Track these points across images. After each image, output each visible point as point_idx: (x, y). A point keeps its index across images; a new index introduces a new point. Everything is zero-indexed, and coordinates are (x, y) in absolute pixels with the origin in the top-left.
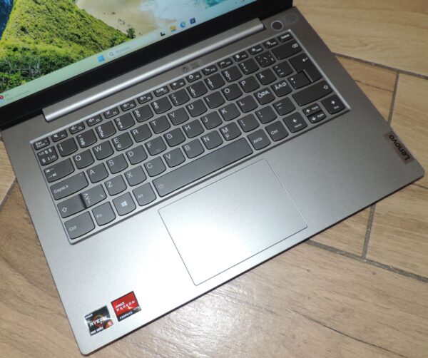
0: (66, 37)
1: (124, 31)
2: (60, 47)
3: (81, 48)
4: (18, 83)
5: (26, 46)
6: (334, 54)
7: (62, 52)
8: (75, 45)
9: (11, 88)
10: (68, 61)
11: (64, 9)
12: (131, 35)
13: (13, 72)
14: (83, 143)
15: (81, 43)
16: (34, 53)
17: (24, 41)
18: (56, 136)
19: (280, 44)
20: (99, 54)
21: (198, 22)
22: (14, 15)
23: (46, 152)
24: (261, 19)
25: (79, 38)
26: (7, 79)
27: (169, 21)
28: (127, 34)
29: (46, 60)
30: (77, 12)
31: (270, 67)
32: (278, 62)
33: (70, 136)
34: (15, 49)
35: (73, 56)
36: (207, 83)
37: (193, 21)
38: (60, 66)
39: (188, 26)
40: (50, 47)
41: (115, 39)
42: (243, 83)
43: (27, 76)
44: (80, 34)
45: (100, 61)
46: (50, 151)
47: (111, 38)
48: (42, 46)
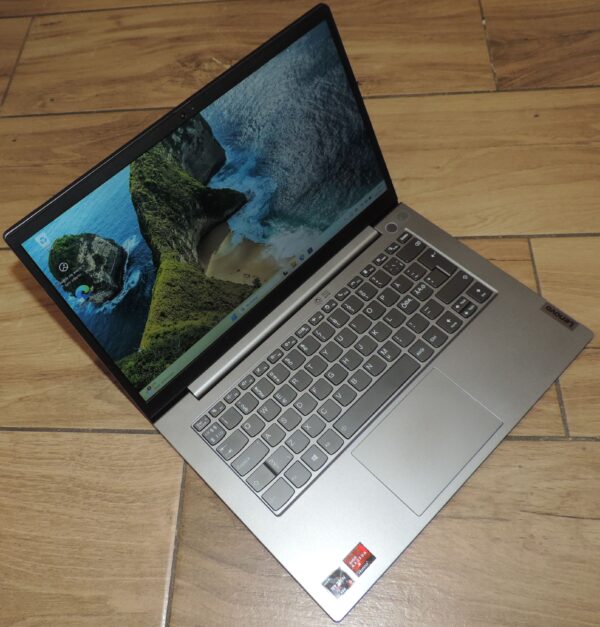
0: (201, 309)
1: (250, 283)
2: (196, 319)
3: (214, 314)
4: (163, 369)
5: (167, 329)
6: (457, 238)
7: (197, 323)
8: (209, 313)
9: (157, 375)
10: (204, 330)
11: (195, 283)
12: (257, 285)
13: (157, 360)
14: (246, 410)
15: (214, 309)
16: (175, 334)
17: (164, 326)
18: (214, 411)
19: (402, 246)
20: (231, 314)
21: (315, 250)
22: (154, 304)
23: (212, 430)
24: (373, 225)
25: (212, 304)
26: (153, 368)
27: (289, 259)
28: (252, 284)
29: (186, 337)
30: (208, 281)
31: (402, 273)
32: (408, 265)
33: (228, 406)
34: (158, 336)
35: (208, 324)
36: (346, 309)
37: (310, 250)
38: (198, 338)
39: (307, 256)
40: (188, 322)
41: (243, 294)
42: (382, 298)
43: (170, 359)
44: (212, 300)
45: (233, 319)
46: (215, 427)
47: (240, 294)
48: (181, 325)
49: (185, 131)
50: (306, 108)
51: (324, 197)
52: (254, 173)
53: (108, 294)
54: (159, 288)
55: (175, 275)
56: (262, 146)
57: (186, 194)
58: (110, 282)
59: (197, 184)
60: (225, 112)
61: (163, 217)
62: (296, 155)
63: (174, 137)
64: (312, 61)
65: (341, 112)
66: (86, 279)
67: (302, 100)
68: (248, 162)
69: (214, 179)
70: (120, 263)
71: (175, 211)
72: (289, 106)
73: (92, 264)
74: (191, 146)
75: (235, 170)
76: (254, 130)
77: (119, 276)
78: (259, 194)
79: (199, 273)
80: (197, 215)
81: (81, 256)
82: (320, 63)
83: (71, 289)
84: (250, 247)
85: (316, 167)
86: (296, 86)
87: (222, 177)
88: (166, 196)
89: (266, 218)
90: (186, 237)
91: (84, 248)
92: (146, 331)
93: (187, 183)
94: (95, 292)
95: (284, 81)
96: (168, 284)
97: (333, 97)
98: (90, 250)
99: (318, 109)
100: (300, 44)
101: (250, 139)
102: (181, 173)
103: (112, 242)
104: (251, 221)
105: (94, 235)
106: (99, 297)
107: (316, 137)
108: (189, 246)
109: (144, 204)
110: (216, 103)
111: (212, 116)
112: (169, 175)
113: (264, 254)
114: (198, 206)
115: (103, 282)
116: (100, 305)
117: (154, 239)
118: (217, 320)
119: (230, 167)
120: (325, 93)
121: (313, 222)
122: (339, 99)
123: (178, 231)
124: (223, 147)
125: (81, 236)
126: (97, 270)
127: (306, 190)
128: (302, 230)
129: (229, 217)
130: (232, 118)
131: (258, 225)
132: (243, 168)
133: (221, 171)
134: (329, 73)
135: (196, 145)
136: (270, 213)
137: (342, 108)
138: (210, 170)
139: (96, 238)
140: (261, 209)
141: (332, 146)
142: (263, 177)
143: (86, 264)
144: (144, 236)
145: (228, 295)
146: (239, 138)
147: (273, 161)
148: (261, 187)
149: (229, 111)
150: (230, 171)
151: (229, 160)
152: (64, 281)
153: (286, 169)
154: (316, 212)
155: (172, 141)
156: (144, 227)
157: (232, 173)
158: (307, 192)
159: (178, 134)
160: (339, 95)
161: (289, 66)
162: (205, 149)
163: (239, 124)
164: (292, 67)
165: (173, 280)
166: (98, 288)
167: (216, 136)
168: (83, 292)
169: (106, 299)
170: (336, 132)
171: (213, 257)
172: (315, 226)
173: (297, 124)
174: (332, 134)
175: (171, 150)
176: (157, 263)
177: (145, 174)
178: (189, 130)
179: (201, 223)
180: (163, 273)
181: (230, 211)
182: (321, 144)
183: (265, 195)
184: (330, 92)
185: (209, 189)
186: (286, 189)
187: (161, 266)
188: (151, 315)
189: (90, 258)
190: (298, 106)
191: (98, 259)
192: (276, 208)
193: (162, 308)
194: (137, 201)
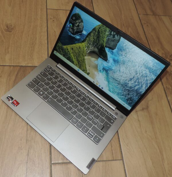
0: (77, 59)
1: (88, 71)
3: (77, 64)
5: (70, 51)
7: (74, 60)
8: (77, 62)
10: (73, 62)
11: (82, 55)
12: (88, 74)
13: (63, 52)
16: (69, 54)
20: (79, 69)
22: (74, 45)
25: (79, 62)
27: (98, 82)
30: (84, 58)
31: (101, 116)
32: (104, 118)
33: (54, 73)
34: (68, 50)
35: (75, 63)
37: (102, 88)
39: (100, 88)
40: (73, 57)
41: (85, 71)
42: (91, 110)
47: (84, 69)
48: (72, 55)
49: (115, 35)
50: (138, 70)
51: (118, 87)
52: (114, 60)
53: (72, 32)
54: (78, 45)
55: (82, 48)
56: (122, 60)
57: (101, 42)
58: (75, 31)
59: (105, 44)
60: (125, 44)
61: (93, 38)
62: (124, 72)
63: (113, 32)
64: (151, 67)
65: (143, 83)
66: (73, 25)
67: (140, 67)
68: (116, 57)
69: (108, 49)
70: (79, 32)
71: (96, 41)
72: (136, 64)
73: (77, 25)
74: (112, 38)
75: (112, 54)
76: (125, 55)
77: (77, 33)
78: (110, 64)
79: (85, 55)
80: (98, 48)
81: (77, 21)
82: (152, 69)
83: (70, 22)
84: (96, 67)
85: (124, 81)
86: (142, 64)
87: (109, 51)
88: (98, 37)
89: (105, 69)
90: (91, 47)
91: (80, 21)
92: (68, 46)
93: (104, 41)
94: (72, 28)
95: (141, 59)
96: (79, 47)
97: (146, 78)
98: (80, 23)
99: (140, 74)
100: (154, 60)
101: (122, 55)
102: (105, 38)
103: (83, 27)
104: (102, 65)
105: (83, 22)
106: (71, 30)
107: (132, 77)
108: (90, 49)
109: (94, 32)
110: (126, 41)
111: (122, 41)
112: (104, 35)
113: (96, 73)
114: (100, 47)
115: (74, 30)
116: (69, 31)
117: (88, 38)
118: (76, 65)
119: (113, 52)
120: (145, 75)
121: (110, 86)
122: (146, 80)
123: (92, 44)
124: (116, 48)
125: (82, 19)
126: (76, 27)
127: (117, 80)
128: (106, 83)
129: (101, 58)
130: (125, 47)
131: (102, 68)
132: (114, 56)
133: (111, 50)
134: (151, 74)
135: (113, 39)
136: (106, 70)
137: (144, 83)
138: (109, 46)
139: (82, 23)
140: (106, 67)
141: (132, 84)
142: (114, 64)
143: (76, 23)
144: (87, 35)
145: (83, 66)
146: (121, 51)
147: (120, 65)
148: (112, 64)
149: (126, 45)
150: (112, 52)
151: (114, 51)
152: (71, 20)
153: (119, 70)
154: (113, 86)
155: (111, 32)
156: (89, 34)
157: (111, 53)
158: (117, 81)
159: (114, 33)
160: (147, 80)
161: (146, 59)
162: (114, 43)
163: (124, 50)
164: (146, 60)
165: (81, 48)
166: (73, 29)
167: (118, 44)
168: (70, 25)
169: (71, 32)
170: (136, 83)
171: (90, 57)
172: (109, 87)
173: (132, 69)
174: (135, 82)
175: (109, 33)
176: (83, 42)
177: (101, 29)
178: (116, 36)
179: (96, 50)
180: (81, 44)
181: (102, 57)
182: (131, 79)
183: (110, 66)
184: (146, 76)
185: (105, 48)
186: (114, 73)
187: (83, 43)
188: (72, 46)
189: (78, 23)
190: (137, 67)
191: (78, 26)
192: (108, 72)
193: (74, 48)
194: (94, 29)
